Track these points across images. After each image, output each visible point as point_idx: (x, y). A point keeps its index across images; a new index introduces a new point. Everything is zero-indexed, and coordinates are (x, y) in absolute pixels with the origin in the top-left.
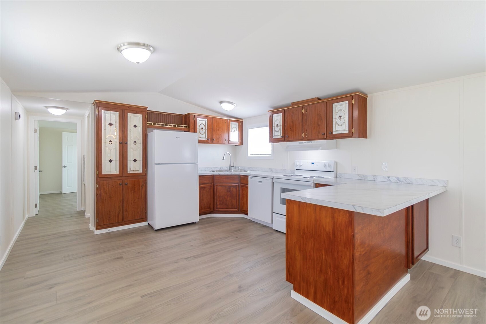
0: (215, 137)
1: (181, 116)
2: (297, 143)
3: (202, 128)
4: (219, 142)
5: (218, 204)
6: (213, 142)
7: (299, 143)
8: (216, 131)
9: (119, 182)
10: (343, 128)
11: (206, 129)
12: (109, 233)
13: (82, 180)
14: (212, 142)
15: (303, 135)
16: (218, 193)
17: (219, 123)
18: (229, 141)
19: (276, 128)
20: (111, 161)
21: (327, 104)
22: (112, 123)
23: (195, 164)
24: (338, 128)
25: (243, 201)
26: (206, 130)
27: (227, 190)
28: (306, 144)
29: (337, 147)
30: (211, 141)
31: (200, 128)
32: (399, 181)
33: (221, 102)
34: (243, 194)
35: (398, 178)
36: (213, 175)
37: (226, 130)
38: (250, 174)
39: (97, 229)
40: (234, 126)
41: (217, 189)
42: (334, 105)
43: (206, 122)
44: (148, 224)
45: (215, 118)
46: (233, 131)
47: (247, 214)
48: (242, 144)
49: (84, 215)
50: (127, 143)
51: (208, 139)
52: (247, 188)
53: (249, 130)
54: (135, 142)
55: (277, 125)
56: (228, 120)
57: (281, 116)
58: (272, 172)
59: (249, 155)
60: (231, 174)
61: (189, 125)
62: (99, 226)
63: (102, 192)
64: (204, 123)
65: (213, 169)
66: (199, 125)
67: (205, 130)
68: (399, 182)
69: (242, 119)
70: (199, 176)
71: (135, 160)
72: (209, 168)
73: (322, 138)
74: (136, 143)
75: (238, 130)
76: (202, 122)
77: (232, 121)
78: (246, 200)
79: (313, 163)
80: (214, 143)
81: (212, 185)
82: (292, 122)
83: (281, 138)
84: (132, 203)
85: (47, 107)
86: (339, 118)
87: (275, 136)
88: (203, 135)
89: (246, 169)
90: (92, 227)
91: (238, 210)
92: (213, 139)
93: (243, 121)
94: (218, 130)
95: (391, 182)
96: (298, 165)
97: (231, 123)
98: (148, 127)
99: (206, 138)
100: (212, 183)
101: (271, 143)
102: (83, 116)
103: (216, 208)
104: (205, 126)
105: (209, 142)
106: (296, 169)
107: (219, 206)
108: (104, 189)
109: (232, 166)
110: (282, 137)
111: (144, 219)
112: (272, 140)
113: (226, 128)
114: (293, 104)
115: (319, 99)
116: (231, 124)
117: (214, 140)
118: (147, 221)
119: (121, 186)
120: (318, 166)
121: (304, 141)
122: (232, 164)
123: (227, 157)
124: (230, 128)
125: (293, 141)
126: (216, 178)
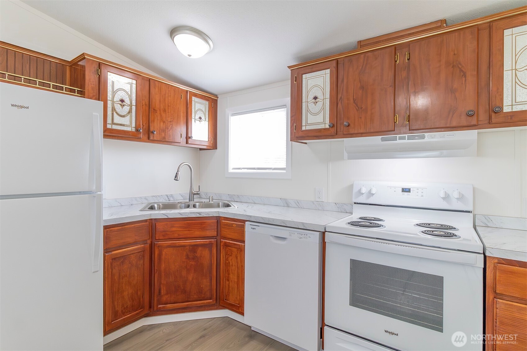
0: (156, 126)
2: (376, 140)
3: (122, 101)
4: (167, 137)
5: (163, 292)
6: (151, 138)
7: (383, 140)
8: (158, 112)
11: (134, 103)
14: (149, 138)
16: (163, 266)
17: (167, 96)
18: (190, 138)
19: (311, 106)
24: (524, 95)
25: (228, 280)
26: (134, 107)
27: (187, 255)
28: (406, 141)
30: (147, 136)
31: (117, 98)
33: (172, 33)
34: (227, 265)
36: (151, 219)
37: (182, 117)
38: (251, 216)
40: (200, 108)
41: (160, 255)
42: (507, 32)
43: (134, 86)
45: (156, 83)
46: (197, 117)
47: (242, 314)
48: (214, 145)
51: (137, 130)
52: (241, 250)
53: (231, 117)
55: (315, 98)
56: (187, 91)
57: (328, 76)
58: (288, 206)
59: (231, 170)
60: (198, 216)
64: (127, 88)
65: (152, 201)
66: (114, 93)
67: (131, 106)
69: (216, 96)
70: (106, 227)
72: (141, 198)
73: (465, 124)
75: (207, 116)
76: (122, 88)
77: (196, 95)
78: (236, 280)
79: (406, 190)
80: (154, 141)
81: (148, 247)
82: (362, 88)
83: (325, 129)
87: (307, 124)
88: (123, 116)
89: (226, 200)
91: (215, 302)
92: (152, 129)
93: (217, 100)
94: (165, 111)
96: (363, 194)
97: (193, 99)
99: (134, 125)
100: (149, 242)
101: (291, 142)
104: (130, 97)
105: (141, 136)
106: (355, 203)
107: (164, 298)
109: (195, 194)
110: (332, 126)
112: (301, 134)
113: (182, 109)
114: (361, 44)
116: (193, 102)
117: (153, 133)
120: (422, 196)
121: (398, 136)
122: (195, 190)
123: (184, 174)
124: (191, 109)
125: (363, 135)
126: (160, 227)
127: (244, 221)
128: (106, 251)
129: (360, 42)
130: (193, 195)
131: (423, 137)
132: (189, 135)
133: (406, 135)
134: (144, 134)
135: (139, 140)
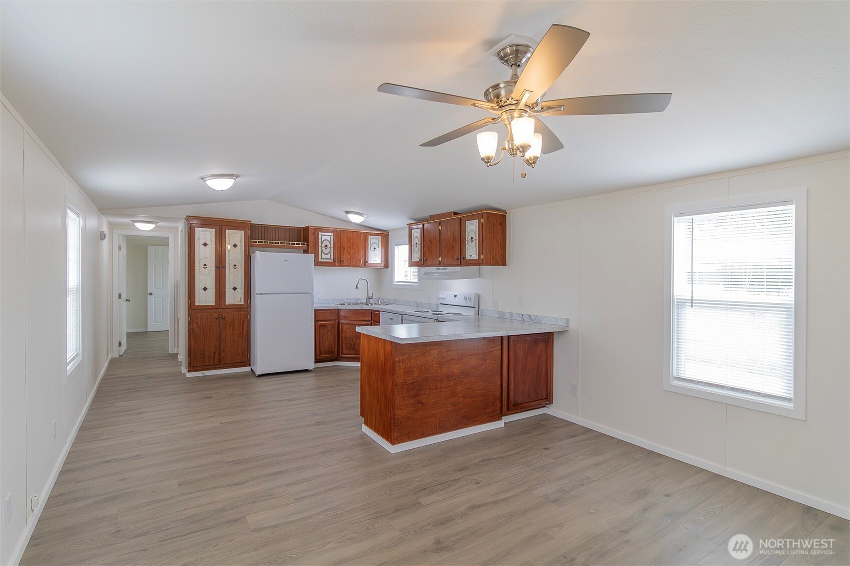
0: (345, 257)
1: (299, 229)
3: (326, 246)
4: (351, 263)
5: (344, 348)
6: (342, 264)
7: (438, 269)
8: (346, 249)
9: (216, 315)
10: (474, 252)
11: (332, 246)
12: (203, 376)
14: (340, 265)
15: (440, 259)
16: (344, 334)
17: (351, 238)
18: (366, 262)
19: (415, 247)
20: (205, 289)
21: (462, 221)
22: (207, 243)
23: (309, 294)
24: (470, 252)
26: (332, 249)
28: (444, 271)
29: (480, 276)
31: (323, 245)
32: (531, 319)
35: (530, 316)
36: (338, 309)
37: (361, 247)
38: (382, 309)
39: (189, 371)
40: (374, 243)
41: (342, 327)
42: (467, 222)
43: (332, 237)
44: (252, 370)
45: (345, 232)
46: (372, 248)
48: (386, 266)
50: (225, 267)
51: (334, 261)
53: (395, 246)
54: (235, 266)
55: (416, 243)
56: (365, 232)
57: (420, 232)
59: (395, 283)
60: (361, 309)
61: (308, 242)
62: (192, 368)
63: (195, 326)
64: (328, 238)
65: (346, 301)
66: (322, 242)
67: (330, 248)
68: (531, 321)
69: (387, 231)
70: (315, 311)
71: (235, 289)
72: (339, 299)
73: (456, 264)
75: (380, 246)
76: (326, 239)
77: (371, 234)
79: (455, 296)
80: (344, 266)
81: (336, 323)
82: (430, 241)
83: (419, 262)
84: (231, 342)
85: (134, 221)
86: (471, 240)
87: (414, 258)
88: (326, 254)
90: (184, 370)
92: (342, 259)
93: (388, 234)
94: (350, 248)
95: (525, 321)
96: (441, 298)
97: (369, 237)
98: (252, 246)
99: (332, 258)
100: (337, 321)
101: (409, 267)
102: (177, 228)
103: (342, 354)
104: (330, 243)
105: (336, 264)
106: (441, 304)
107: (344, 351)
108: (197, 323)
110: (420, 260)
111: (246, 362)
112: (412, 263)
113: (362, 244)
115: (455, 213)
116: (369, 239)
117: (342, 261)
118: (250, 366)
119: (218, 320)
121: (441, 267)
122: (370, 295)
123: (362, 284)
124: (368, 244)
125: (431, 266)
126: (342, 313)
127: (379, 311)
128: (316, 321)
129: (430, 216)
130: (369, 298)
131: (447, 269)
132: (366, 260)
133: (443, 267)
134: (338, 262)
135: (335, 266)
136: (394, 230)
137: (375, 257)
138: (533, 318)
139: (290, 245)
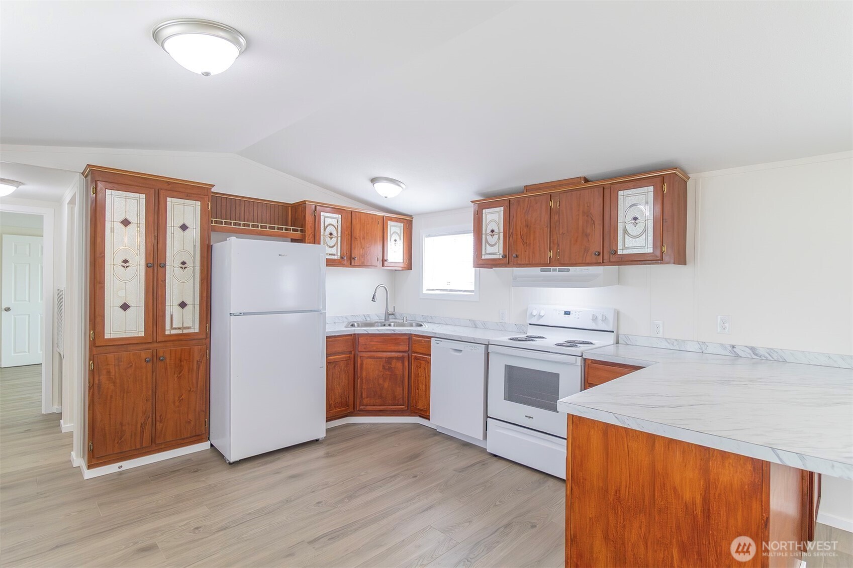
0: (357, 252)
1: (285, 206)
2: (536, 271)
3: (331, 234)
4: (365, 262)
5: (364, 396)
6: (353, 264)
7: (542, 271)
8: (359, 240)
9: (144, 355)
10: (640, 242)
11: (339, 235)
12: (120, 473)
13: (55, 345)
14: (351, 264)
15: (551, 254)
16: (364, 374)
17: (366, 224)
18: (386, 261)
19: (489, 238)
20: (125, 307)
21: (605, 190)
22: (130, 219)
23: (316, 312)
24: (630, 242)
25: (418, 389)
26: (339, 238)
27: (383, 366)
28: (557, 273)
29: (620, 280)
30: (349, 262)
31: (327, 232)
32: (757, 355)
33: (374, 180)
34: (417, 375)
35: (753, 349)
36: (355, 334)
37: (378, 238)
38: (436, 333)
39: (90, 467)
40: (395, 230)
41: (362, 364)
42: (620, 193)
43: (340, 220)
44: (212, 445)
45: (357, 213)
46: (393, 240)
47: (428, 418)
48: (409, 267)
49: (59, 425)
50: (164, 266)
51: (342, 258)
52: (428, 362)
53: (426, 238)
54: (183, 263)
55: (492, 231)
56: (383, 216)
57: (502, 213)
58: (476, 327)
59: (425, 292)
60: (393, 332)
61: (303, 225)
62: (95, 458)
63: (104, 378)
64: (334, 222)
65: (351, 320)
66: (325, 228)
67: (337, 237)
68: (754, 356)
69: (411, 216)
71: (183, 305)
73: (594, 261)
74: (185, 266)
75: (402, 238)
76: (330, 222)
77: (391, 219)
78: (424, 388)
79: (567, 313)
80: (355, 266)
81: (352, 356)
82: (527, 226)
83: (500, 259)
84: (174, 402)
86: (633, 221)
87: (486, 254)
88: (332, 247)
89: (419, 319)
90: (78, 459)
91: (407, 408)
92: (353, 256)
93: (412, 220)
94: (364, 238)
95: (738, 356)
96: (535, 316)
97: (389, 224)
98: (214, 229)
99: (339, 254)
100: (353, 352)
101: (474, 268)
102: (58, 201)
103: (360, 406)
104: (337, 229)
105: (345, 262)
106: (531, 324)
107: (365, 401)
108: (109, 372)
109: (390, 314)
110: (504, 256)
111: (201, 433)
112: (481, 262)
113: (379, 234)
114: (528, 188)
115: (586, 180)
116: (389, 226)
117: (354, 259)
118: (209, 439)
119: (150, 364)
120: (578, 318)
121: (552, 268)
122: (391, 310)
123: (381, 294)
124: (387, 233)
125: (528, 265)
126: (361, 341)
127: (430, 337)
129: (525, 187)
130: (388, 315)
131: (569, 270)
132: (385, 259)
133: (557, 268)
134: (347, 261)
135: (343, 265)
136: (427, 213)
137: (395, 252)
138: (762, 352)
139: (276, 230)
